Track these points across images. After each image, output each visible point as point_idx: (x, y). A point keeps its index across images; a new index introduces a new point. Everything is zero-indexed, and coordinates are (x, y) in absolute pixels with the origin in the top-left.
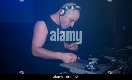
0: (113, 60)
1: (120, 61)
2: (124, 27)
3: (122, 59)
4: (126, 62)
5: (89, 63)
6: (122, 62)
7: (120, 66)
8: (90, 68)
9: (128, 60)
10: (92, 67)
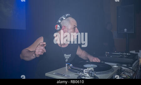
0: (115, 66)
1: (123, 68)
2: (125, 30)
3: (126, 65)
4: (131, 68)
5: (83, 71)
6: (126, 68)
7: (124, 74)
8: (85, 76)
9: (133, 66)
10: (88, 75)
